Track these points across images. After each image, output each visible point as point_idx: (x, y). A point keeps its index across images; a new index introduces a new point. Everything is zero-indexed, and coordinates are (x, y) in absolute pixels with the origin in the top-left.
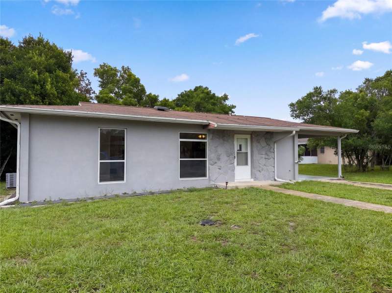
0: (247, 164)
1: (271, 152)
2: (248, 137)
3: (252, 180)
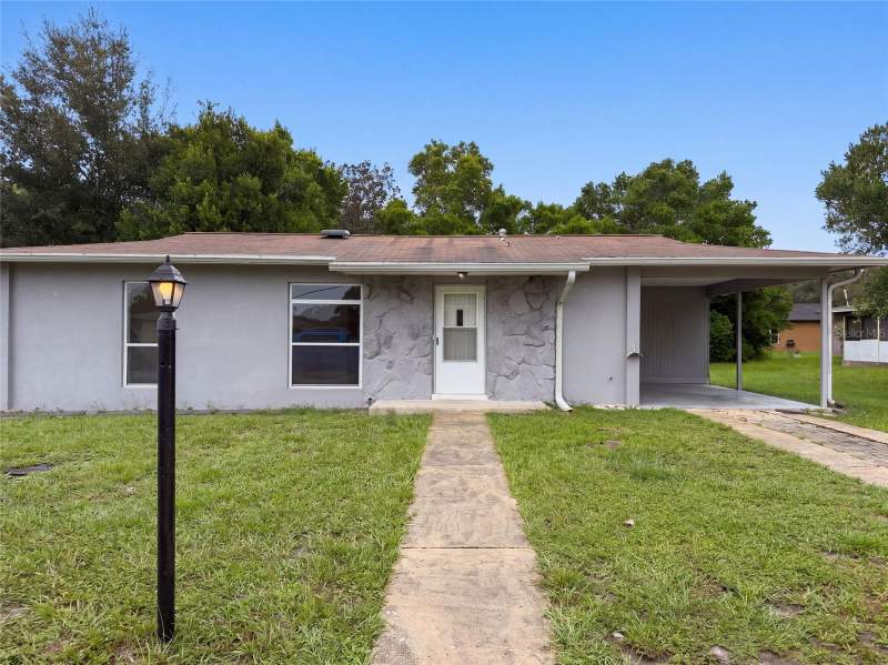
0: (474, 358)
1: (546, 328)
2: (480, 291)
3: (485, 397)
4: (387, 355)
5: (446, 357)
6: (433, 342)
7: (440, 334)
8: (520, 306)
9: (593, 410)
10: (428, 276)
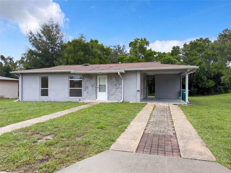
0: (105, 91)
1: (120, 84)
2: (106, 76)
3: (107, 100)
4: (87, 90)
5: (99, 91)
6: (96, 88)
7: (98, 86)
8: (114, 80)
9: (130, 103)
10: (95, 74)
